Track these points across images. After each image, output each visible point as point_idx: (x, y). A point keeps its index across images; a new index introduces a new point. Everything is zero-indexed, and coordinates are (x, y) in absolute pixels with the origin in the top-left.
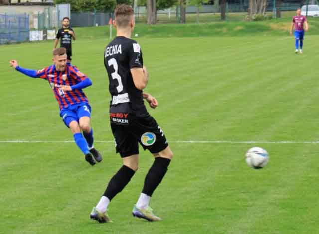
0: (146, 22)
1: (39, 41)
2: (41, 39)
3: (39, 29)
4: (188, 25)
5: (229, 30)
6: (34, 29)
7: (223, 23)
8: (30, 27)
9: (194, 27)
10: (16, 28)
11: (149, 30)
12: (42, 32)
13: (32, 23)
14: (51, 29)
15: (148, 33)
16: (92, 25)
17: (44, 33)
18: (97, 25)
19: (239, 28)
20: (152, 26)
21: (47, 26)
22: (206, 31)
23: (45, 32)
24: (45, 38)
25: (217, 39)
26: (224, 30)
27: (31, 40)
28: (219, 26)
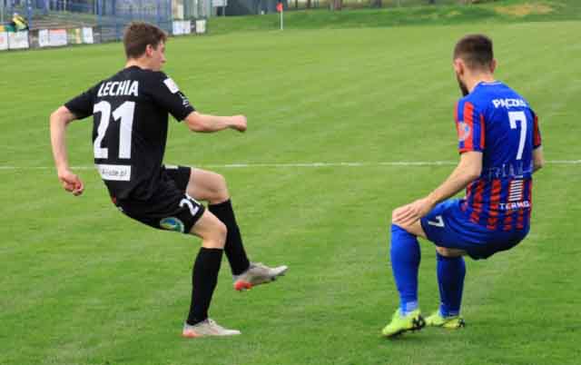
0: (329, 7)
1: (184, 35)
2: (188, 31)
3: (186, 19)
4: (386, 10)
5: (440, 16)
6: (178, 20)
7: (432, 7)
8: (173, 16)
9: (393, 13)
10: (153, 18)
11: (334, 18)
12: (189, 23)
13: (176, 11)
14: (200, 18)
15: (333, 22)
16: (257, 13)
17: (192, 24)
18: (263, 13)
19: (454, 13)
20: (338, 12)
21: (195, 14)
22: (412, 18)
23: (193, 22)
24: (193, 30)
25: (427, 29)
26: (435, 16)
27: (175, 33)
28: (428, 12)
